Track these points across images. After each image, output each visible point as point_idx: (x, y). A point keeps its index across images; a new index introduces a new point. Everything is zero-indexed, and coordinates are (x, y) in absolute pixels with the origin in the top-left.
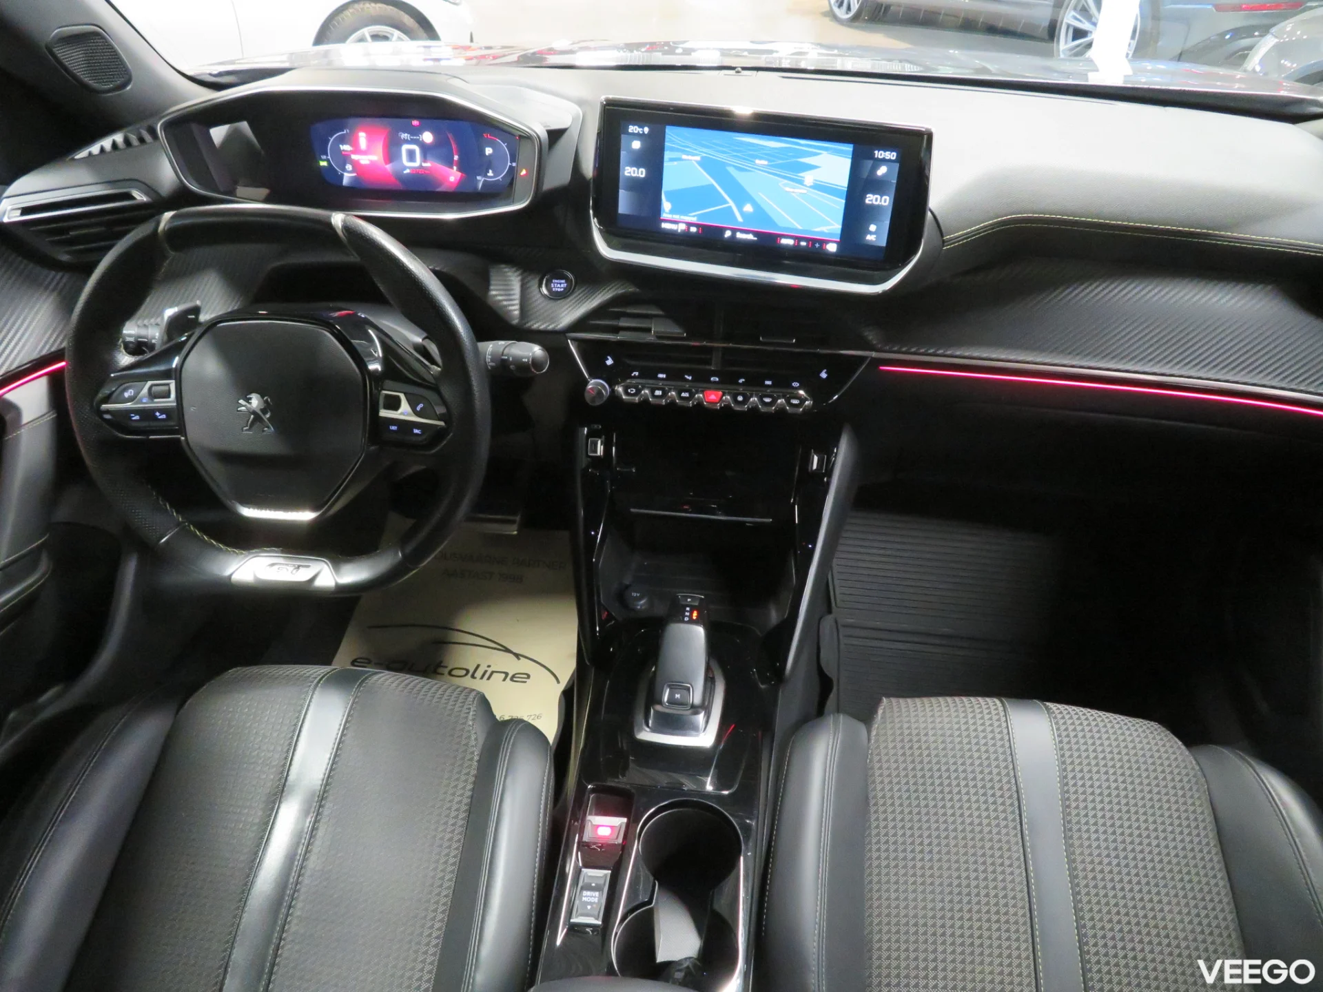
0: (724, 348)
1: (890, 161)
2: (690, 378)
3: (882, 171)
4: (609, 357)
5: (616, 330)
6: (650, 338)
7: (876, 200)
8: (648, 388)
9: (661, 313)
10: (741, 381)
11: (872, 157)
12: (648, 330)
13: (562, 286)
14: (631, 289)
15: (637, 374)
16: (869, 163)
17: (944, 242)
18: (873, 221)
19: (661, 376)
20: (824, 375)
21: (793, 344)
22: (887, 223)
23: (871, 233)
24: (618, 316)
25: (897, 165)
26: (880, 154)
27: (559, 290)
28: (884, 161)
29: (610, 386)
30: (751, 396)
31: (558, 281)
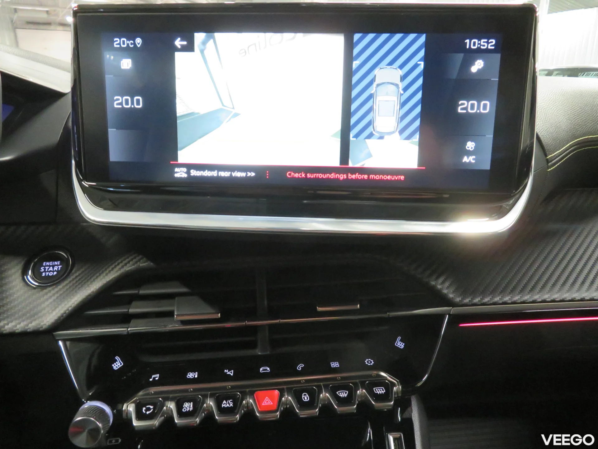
0: (271, 326)
1: (487, 51)
2: (231, 373)
3: (478, 66)
4: (117, 358)
5: (126, 319)
6: (171, 326)
7: (472, 107)
8: (172, 399)
9: (184, 290)
10: (300, 367)
11: (462, 49)
12: (170, 314)
13: (56, 268)
14: (144, 264)
15: (157, 377)
16: (460, 57)
17: (548, 161)
18: (469, 137)
19: (191, 375)
20: (400, 345)
21: (358, 310)
22: (490, 136)
23: (469, 153)
24: (129, 300)
25: (497, 57)
26: (472, 44)
27: (51, 274)
28: (480, 52)
29: (113, 408)
30: (320, 392)
31: (51, 263)
